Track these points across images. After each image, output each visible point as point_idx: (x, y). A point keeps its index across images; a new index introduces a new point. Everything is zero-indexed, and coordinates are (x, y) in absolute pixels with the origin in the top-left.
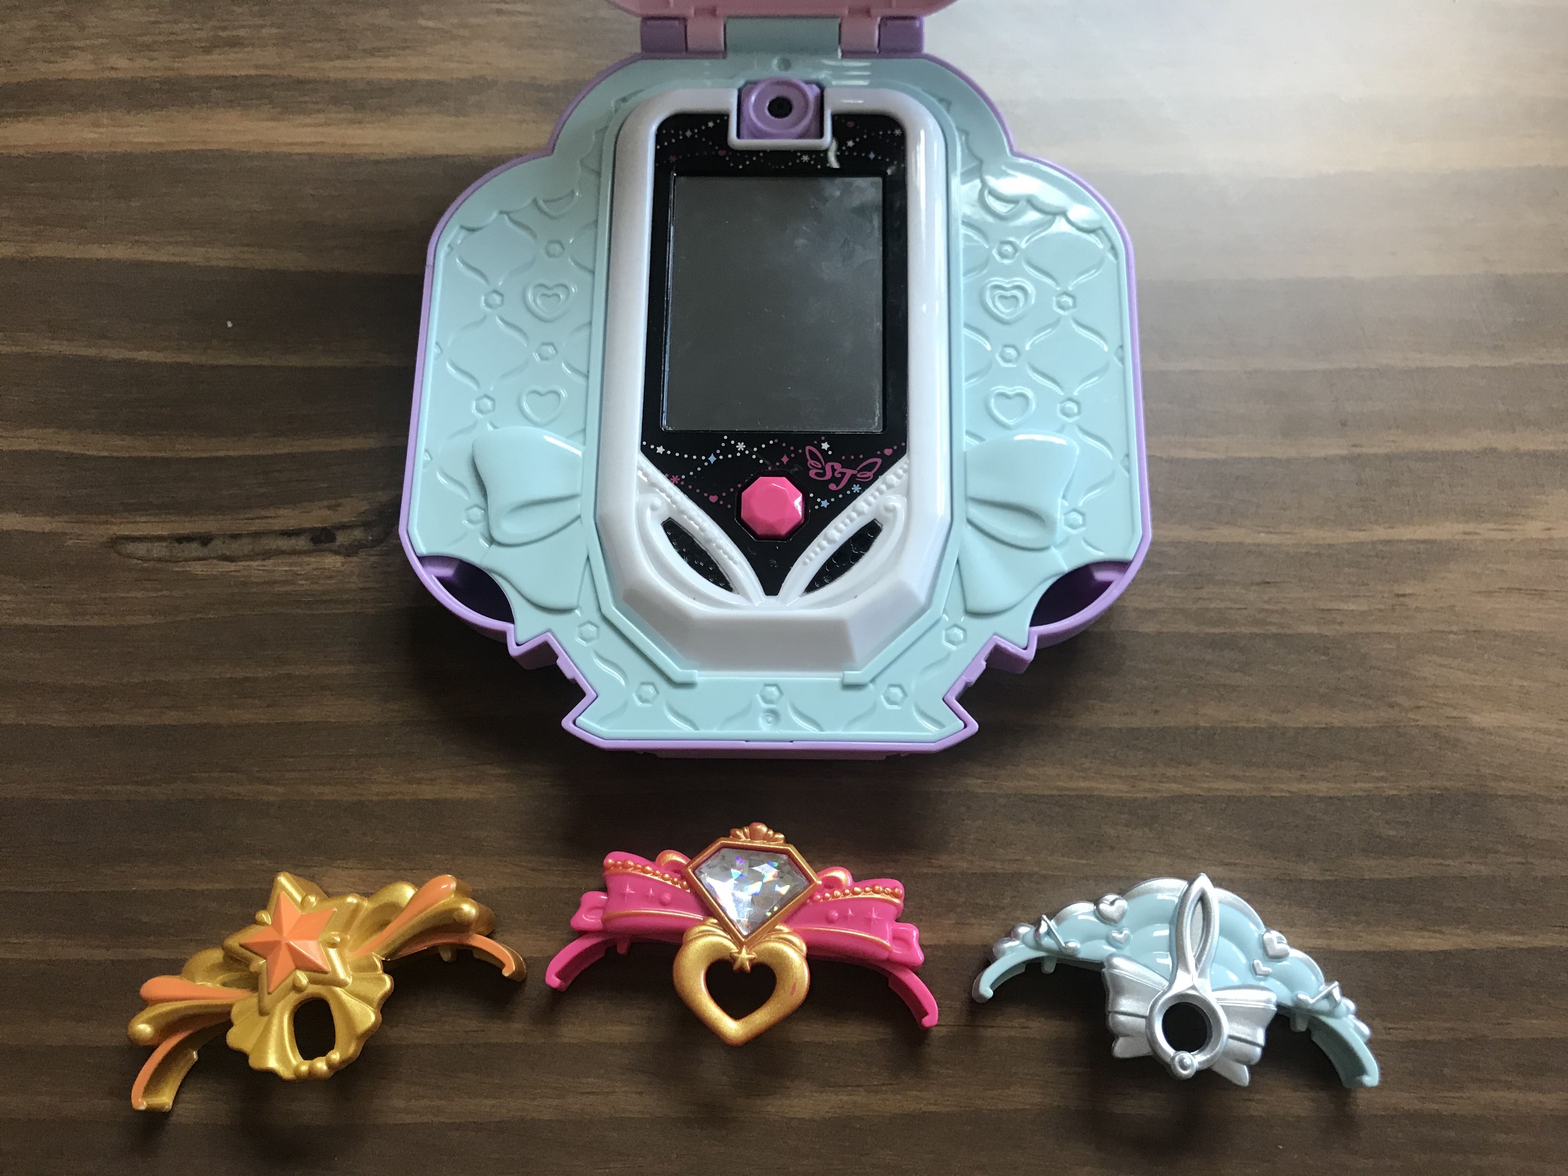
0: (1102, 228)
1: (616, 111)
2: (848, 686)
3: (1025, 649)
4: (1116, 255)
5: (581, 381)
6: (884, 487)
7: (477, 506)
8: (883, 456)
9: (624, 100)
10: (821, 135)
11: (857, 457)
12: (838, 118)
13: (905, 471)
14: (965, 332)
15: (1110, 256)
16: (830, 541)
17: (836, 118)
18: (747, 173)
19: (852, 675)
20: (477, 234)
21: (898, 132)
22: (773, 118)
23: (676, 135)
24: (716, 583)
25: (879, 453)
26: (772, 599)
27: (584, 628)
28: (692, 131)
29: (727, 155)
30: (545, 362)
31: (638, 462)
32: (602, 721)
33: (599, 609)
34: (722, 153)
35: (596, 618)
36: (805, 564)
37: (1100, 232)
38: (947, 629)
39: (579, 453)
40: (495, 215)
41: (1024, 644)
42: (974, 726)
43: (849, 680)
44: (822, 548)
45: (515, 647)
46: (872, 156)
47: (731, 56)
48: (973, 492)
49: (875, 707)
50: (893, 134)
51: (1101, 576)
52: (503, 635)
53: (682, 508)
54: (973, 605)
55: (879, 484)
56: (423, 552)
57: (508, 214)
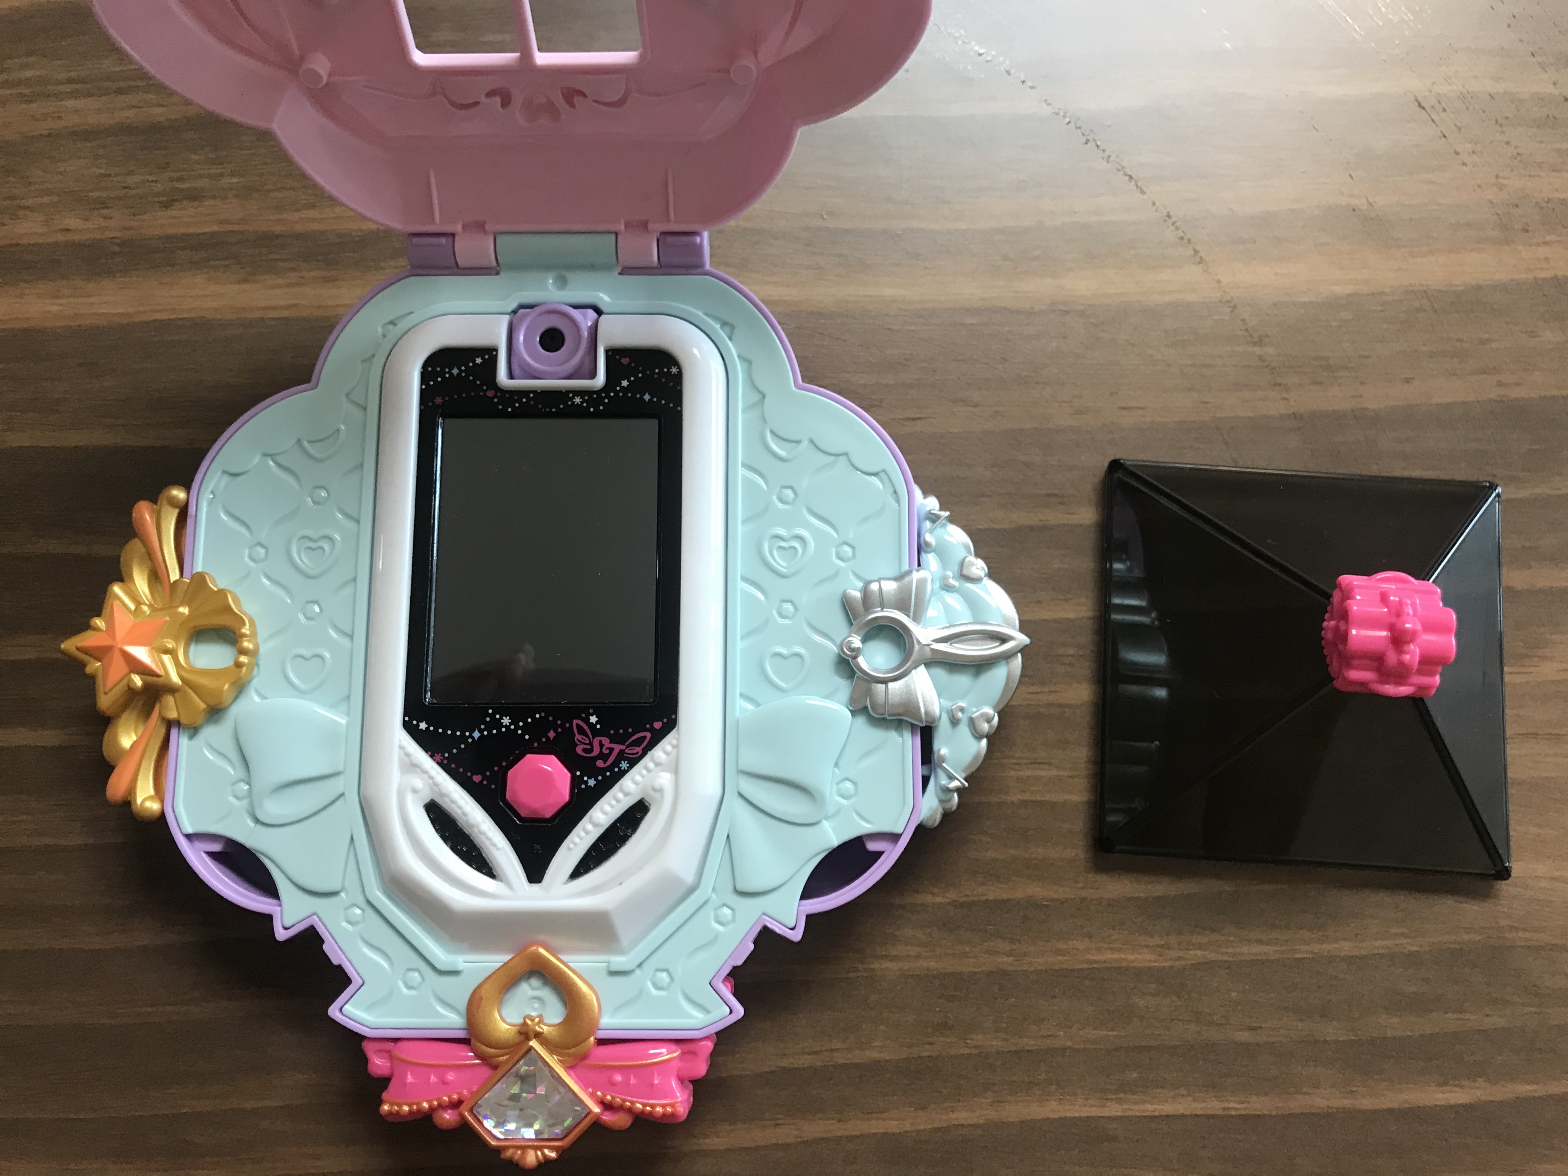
0: (884, 471)
1: (384, 336)
2: (613, 973)
3: (793, 929)
4: (898, 501)
5: (346, 642)
6: (651, 765)
7: (242, 780)
8: (652, 730)
9: (392, 323)
10: (593, 375)
11: (626, 730)
12: (613, 354)
13: (674, 747)
14: (742, 585)
15: (891, 500)
16: (595, 825)
17: (610, 353)
18: (516, 415)
19: (618, 961)
20: (240, 479)
21: (674, 370)
22: (543, 351)
23: (442, 375)
24: (479, 869)
25: (648, 726)
26: (535, 887)
27: (350, 911)
28: (459, 369)
29: (495, 396)
30: (312, 623)
31: (400, 741)
32: (369, 1008)
33: (363, 891)
34: (490, 394)
35: (361, 900)
36: (569, 849)
37: (882, 475)
38: (717, 909)
39: (344, 722)
40: (257, 459)
41: (792, 925)
42: (740, 1011)
43: (614, 968)
44: (587, 833)
45: (282, 931)
46: (647, 397)
47: (502, 275)
48: (742, 766)
49: (641, 992)
50: (669, 372)
51: (872, 846)
52: (269, 918)
53: (444, 791)
54: (740, 887)
55: (646, 761)
56: (190, 830)
57: (272, 456)
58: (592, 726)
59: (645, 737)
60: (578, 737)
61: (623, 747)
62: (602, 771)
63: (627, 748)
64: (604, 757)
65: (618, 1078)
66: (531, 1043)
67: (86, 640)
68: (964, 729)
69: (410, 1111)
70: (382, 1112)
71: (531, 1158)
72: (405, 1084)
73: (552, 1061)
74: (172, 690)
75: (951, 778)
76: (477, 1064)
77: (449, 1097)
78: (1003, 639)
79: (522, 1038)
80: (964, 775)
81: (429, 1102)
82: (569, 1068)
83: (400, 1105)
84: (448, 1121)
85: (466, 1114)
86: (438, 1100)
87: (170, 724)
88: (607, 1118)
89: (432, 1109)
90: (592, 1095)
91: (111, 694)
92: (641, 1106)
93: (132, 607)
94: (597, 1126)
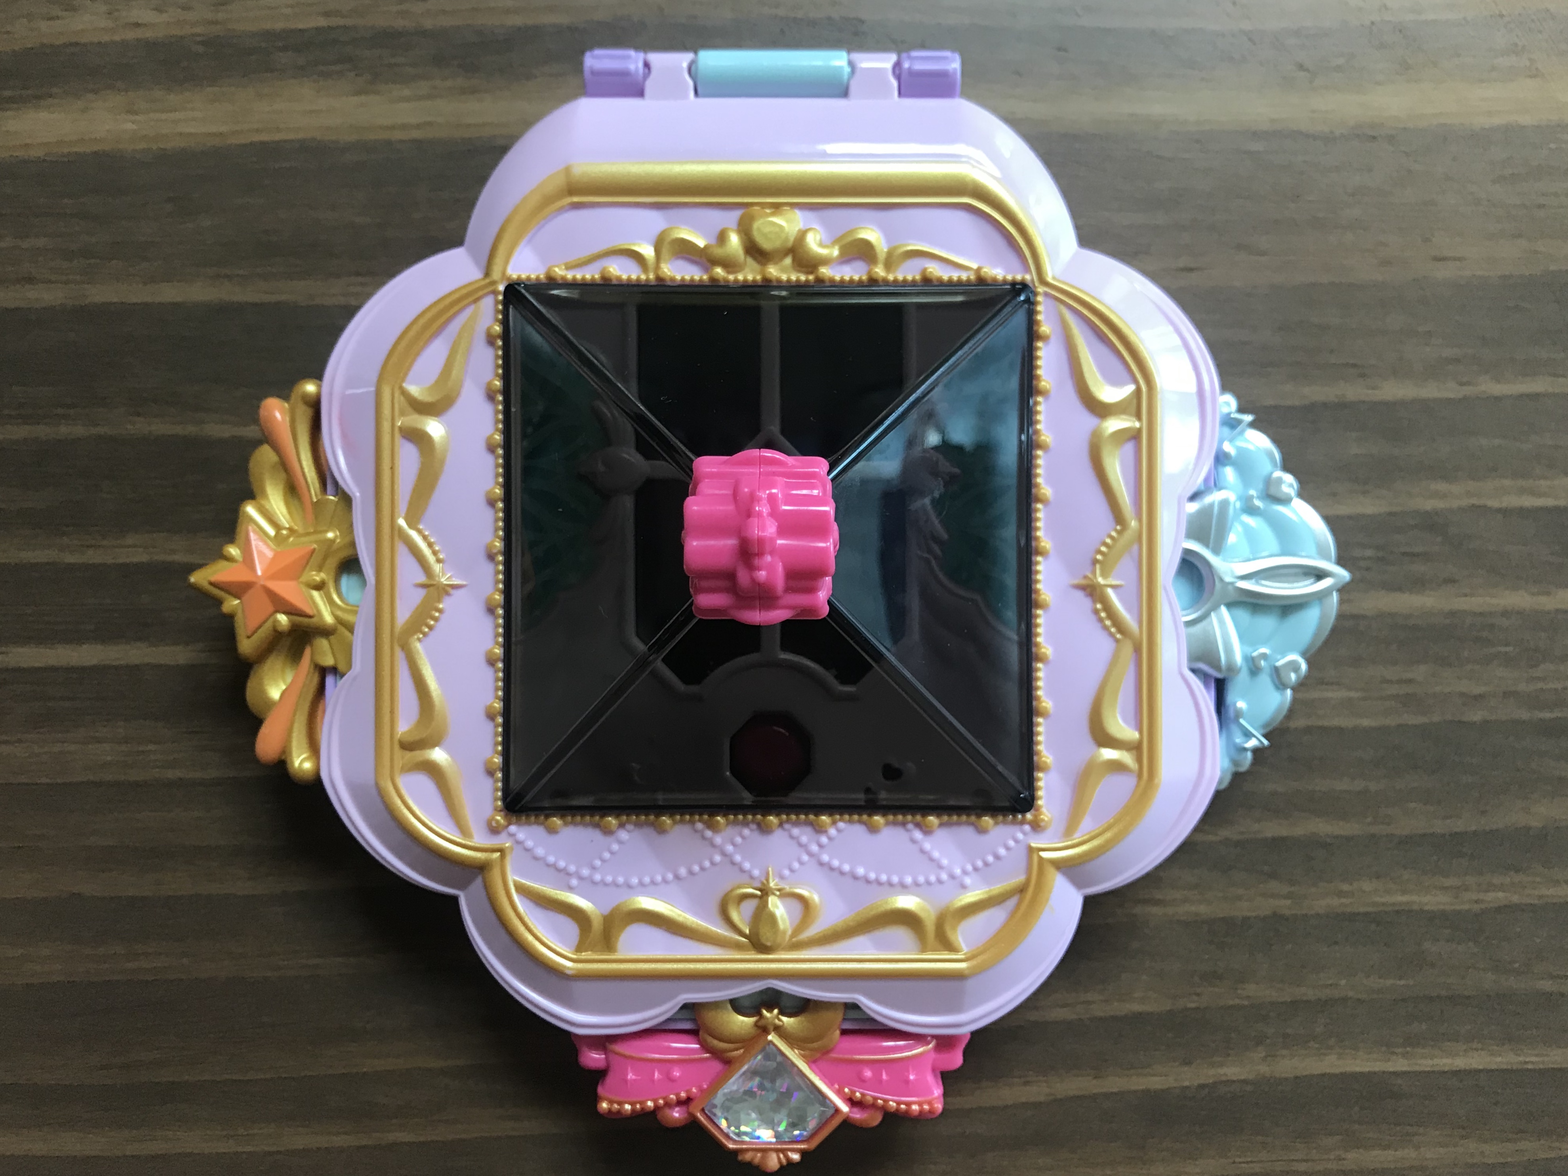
65: (868, 1073)
66: (770, 1037)
67: (219, 571)
68: (1265, 679)
69: (633, 1110)
70: (600, 1110)
71: (773, 1162)
72: (626, 1081)
73: (793, 1055)
74: (326, 632)
75: (1248, 735)
76: (707, 1059)
77: (677, 1095)
78: (1319, 576)
79: (759, 1031)
80: (1263, 731)
81: (655, 1101)
82: (812, 1062)
83: (620, 1103)
84: (676, 1119)
85: (699, 1115)
86: (664, 1099)
87: (323, 672)
88: (858, 1117)
89: (657, 1108)
90: (839, 1093)
91: (255, 637)
92: (895, 1104)
93: (272, 532)
94: (846, 1125)
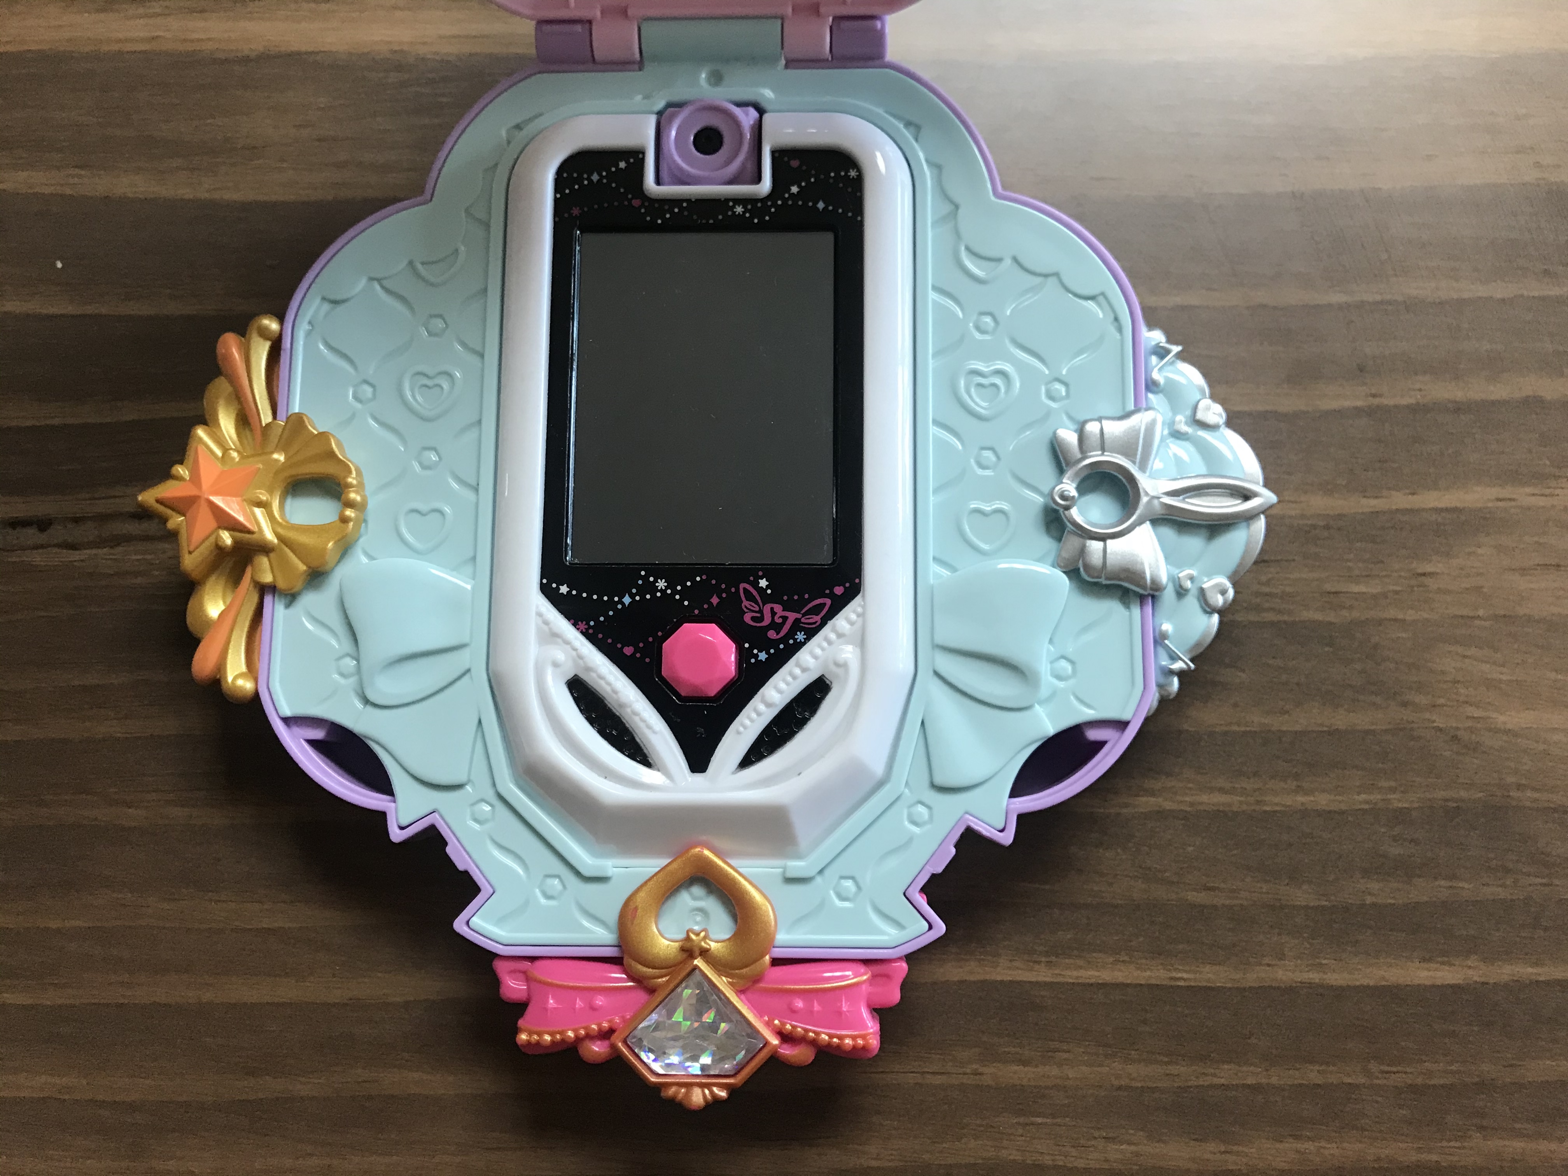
0: (1103, 294)
1: (509, 142)
2: (790, 881)
3: (1002, 831)
4: (1120, 329)
5: (470, 495)
6: (833, 636)
7: (348, 655)
8: (832, 596)
9: (518, 127)
10: (758, 179)
11: (801, 596)
12: (779, 155)
13: (858, 616)
14: (933, 430)
15: (1112, 329)
16: (769, 705)
17: (777, 155)
18: (667, 228)
19: (797, 866)
20: (341, 308)
21: (853, 173)
22: (698, 154)
23: (579, 180)
24: (632, 757)
25: (827, 591)
26: (698, 777)
27: (477, 808)
28: (600, 174)
29: (642, 205)
30: (428, 473)
31: (537, 607)
32: (500, 921)
33: (494, 785)
34: (636, 203)
35: (490, 794)
36: (738, 733)
37: (1101, 298)
38: (910, 807)
39: (469, 587)
40: (363, 282)
41: (1001, 827)
42: (941, 927)
43: (790, 874)
44: (759, 714)
45: (398, 831)
46: (821, 205)
47: (648, 67)
48: (940, 639)
49: (823, 904)
50: (847, 176)
51: (1093, 735)
52: (382, 816)
53: (591, 665)
54: (939, 780)
55: (826, 631)
56: (287, 712)
57: (379, 280)
58: (761, 591)
59: (825, 604)
60: (745, 603)
61: (799, 616)
62: (775, 643)
63: (804, 615)
64: (777, 627)
65: (799, 1004)
66: (696, 962)
67: (167, 490)
68: (1192, 602)
69: (553, 1042)
70: (519, 1043)
71: (698, 1097)
72: (546, 1009)
73: (722, 983)
74: (265, 549)
75: (1175, 657)
76: (630, 987)
77: (599, 1025)
78: (1246, 496)
79: (685, 955)
80: (1190, 656)
81: (575, 1031)
82: (740, 992)
83: (540, 1034)
84: (596, 1052)
85: (620, 1044)
86: (585, 1028)
87: (263, 590)
88: (787, 1051)
89: (578, 1040)
90: (769, 1024)
91: (196, 554)
92: (827, 1038)
93: (219, 453)
94: (774, 1061)
